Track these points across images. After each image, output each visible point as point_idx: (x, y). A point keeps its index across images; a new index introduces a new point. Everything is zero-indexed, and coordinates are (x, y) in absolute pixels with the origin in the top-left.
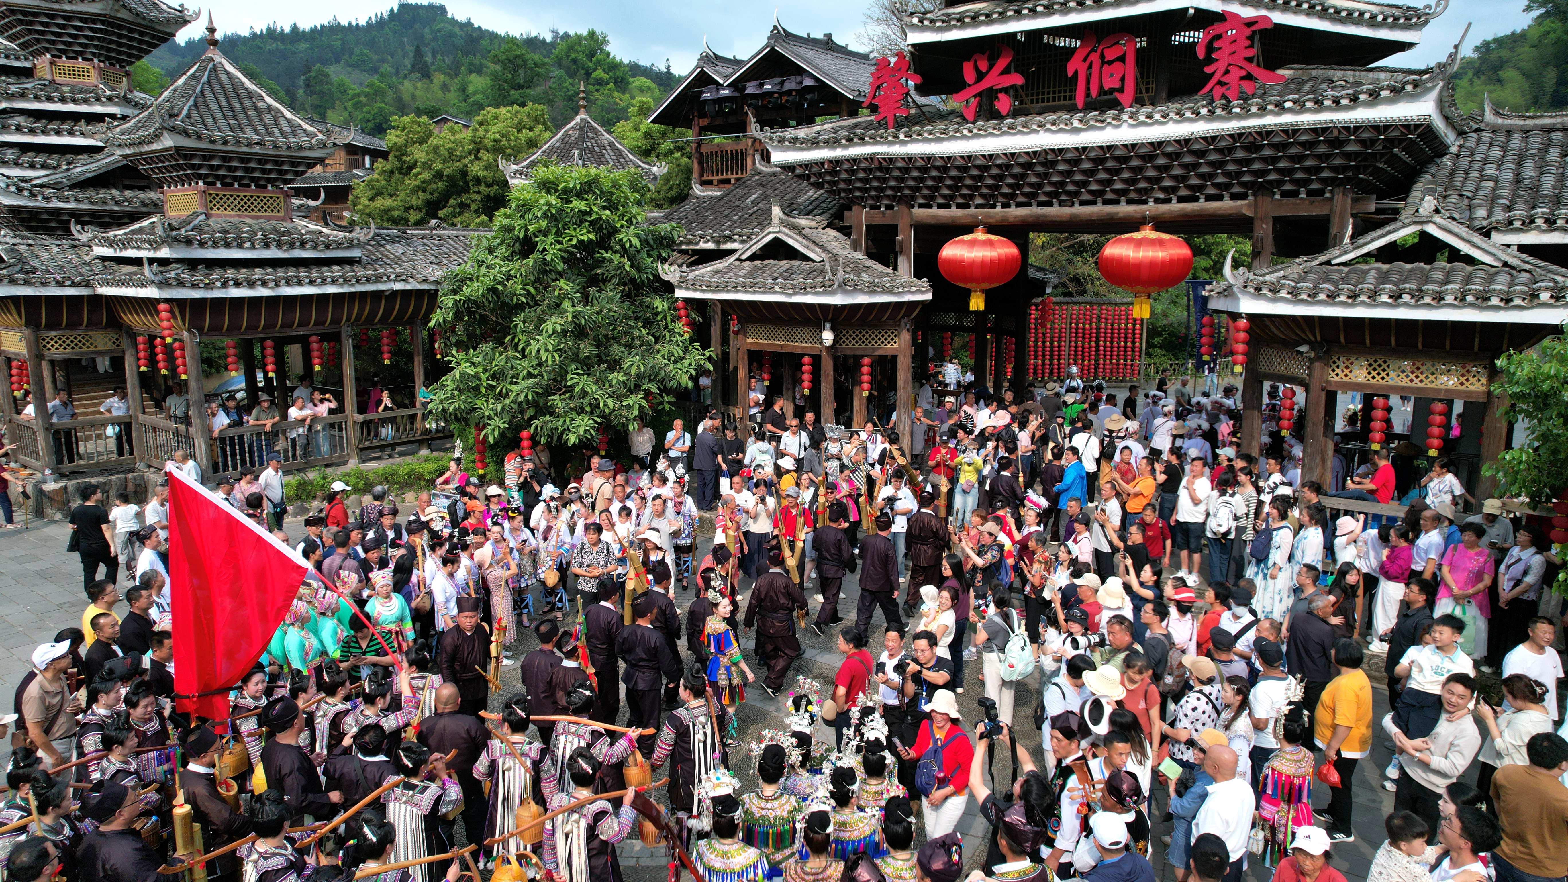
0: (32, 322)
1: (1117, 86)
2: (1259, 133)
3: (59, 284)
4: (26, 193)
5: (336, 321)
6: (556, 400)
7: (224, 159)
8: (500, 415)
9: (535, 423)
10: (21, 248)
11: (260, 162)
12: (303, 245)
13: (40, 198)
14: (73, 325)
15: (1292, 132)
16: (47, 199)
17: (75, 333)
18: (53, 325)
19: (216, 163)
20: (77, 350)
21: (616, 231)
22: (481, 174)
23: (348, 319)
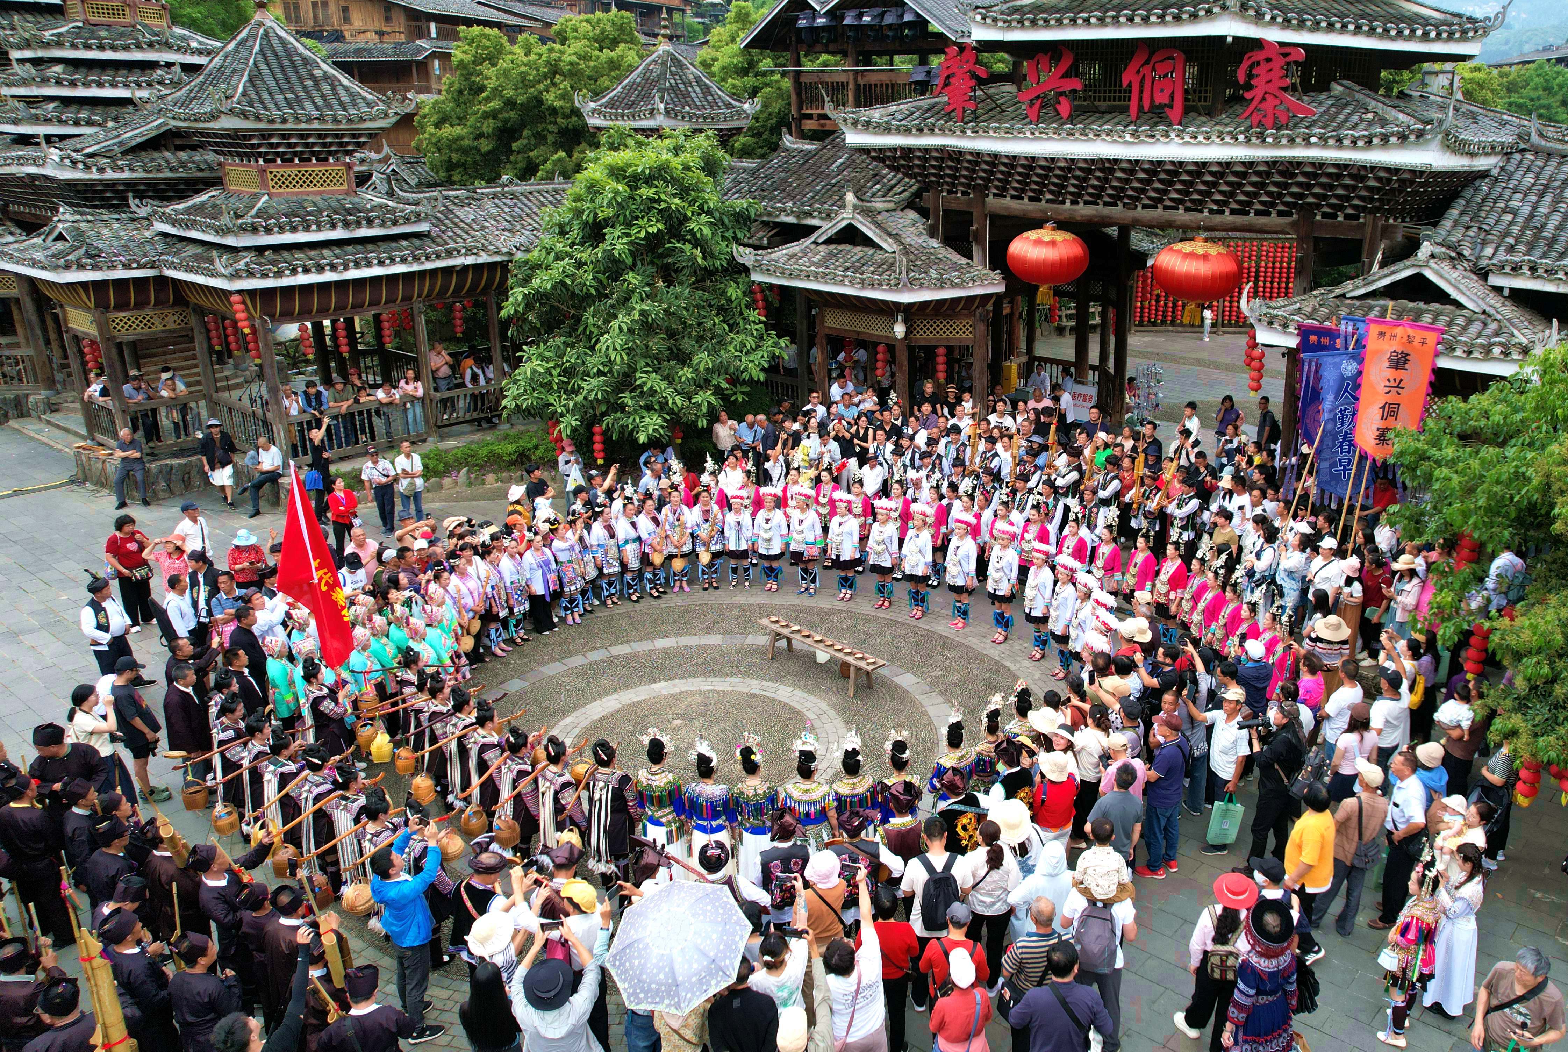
0: (102, 305)
1: (1166, 101)
2: (1291, 163)
3: (127, 266)
4: (81, 166)
5: (407, 299)
6: (627, 398)
7: (283, 136)
8: (573, 412)
9: (608, 420)
10: (83, 226)
11: (320, 136)
12: (370, 223)
13: (94, 169)
14: (140, 305)
15: (1319, 165)
16: (101, 170)
17: (144, 313)
18: (121, 306)
19: (274, 141)
20: (146, 330)
21: (686, 219)
22: (557, 104)
23: (419, 296)
